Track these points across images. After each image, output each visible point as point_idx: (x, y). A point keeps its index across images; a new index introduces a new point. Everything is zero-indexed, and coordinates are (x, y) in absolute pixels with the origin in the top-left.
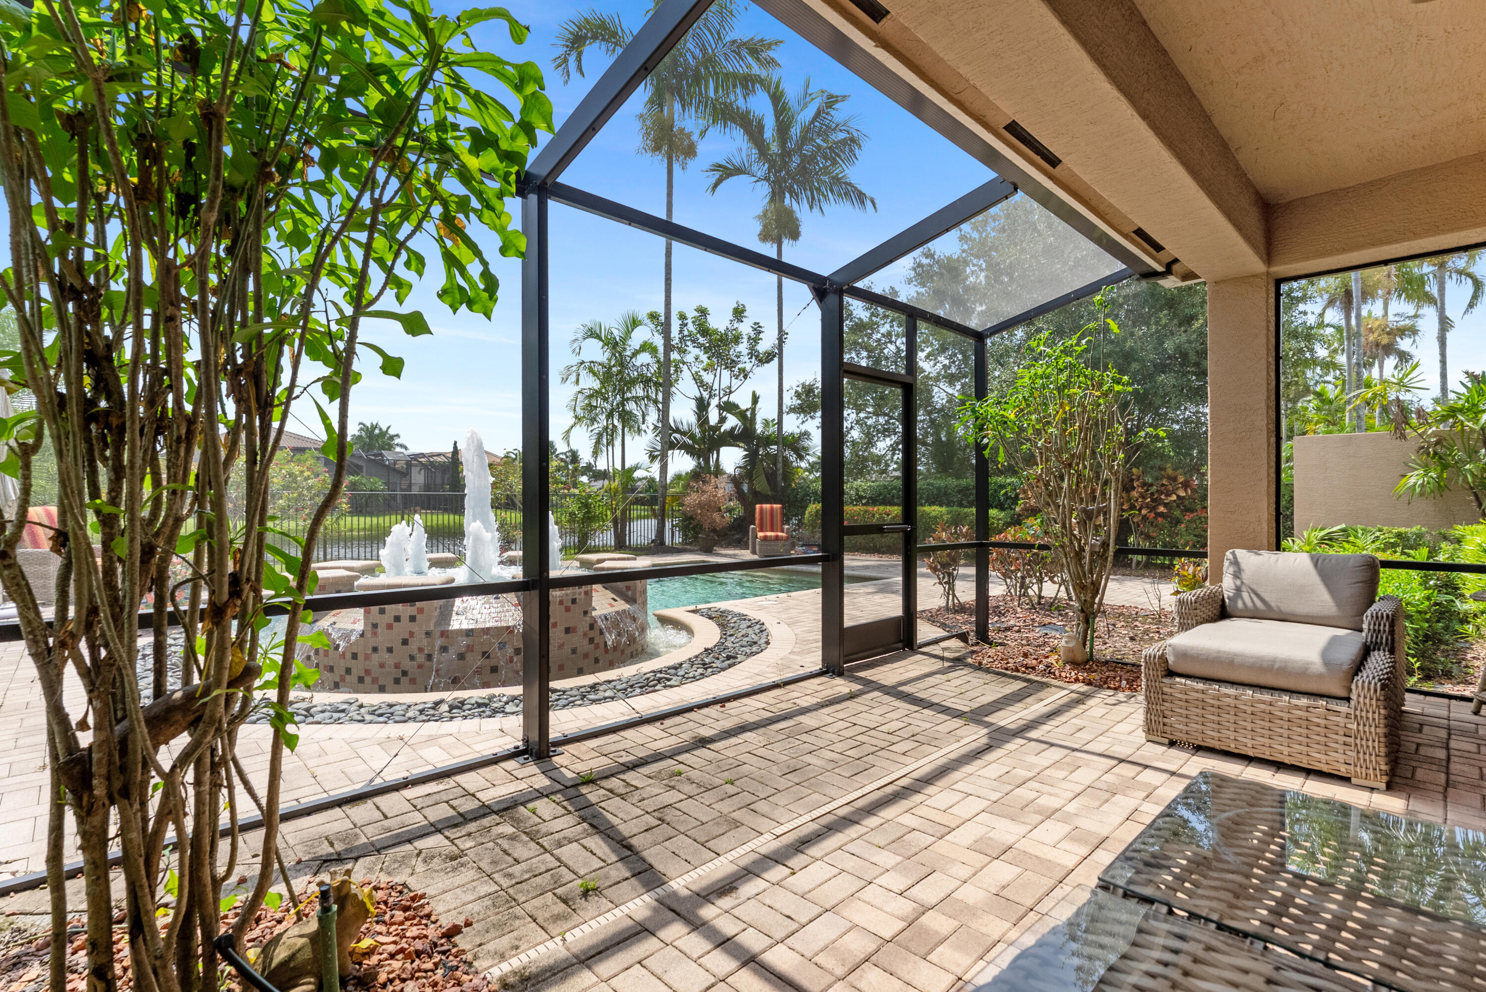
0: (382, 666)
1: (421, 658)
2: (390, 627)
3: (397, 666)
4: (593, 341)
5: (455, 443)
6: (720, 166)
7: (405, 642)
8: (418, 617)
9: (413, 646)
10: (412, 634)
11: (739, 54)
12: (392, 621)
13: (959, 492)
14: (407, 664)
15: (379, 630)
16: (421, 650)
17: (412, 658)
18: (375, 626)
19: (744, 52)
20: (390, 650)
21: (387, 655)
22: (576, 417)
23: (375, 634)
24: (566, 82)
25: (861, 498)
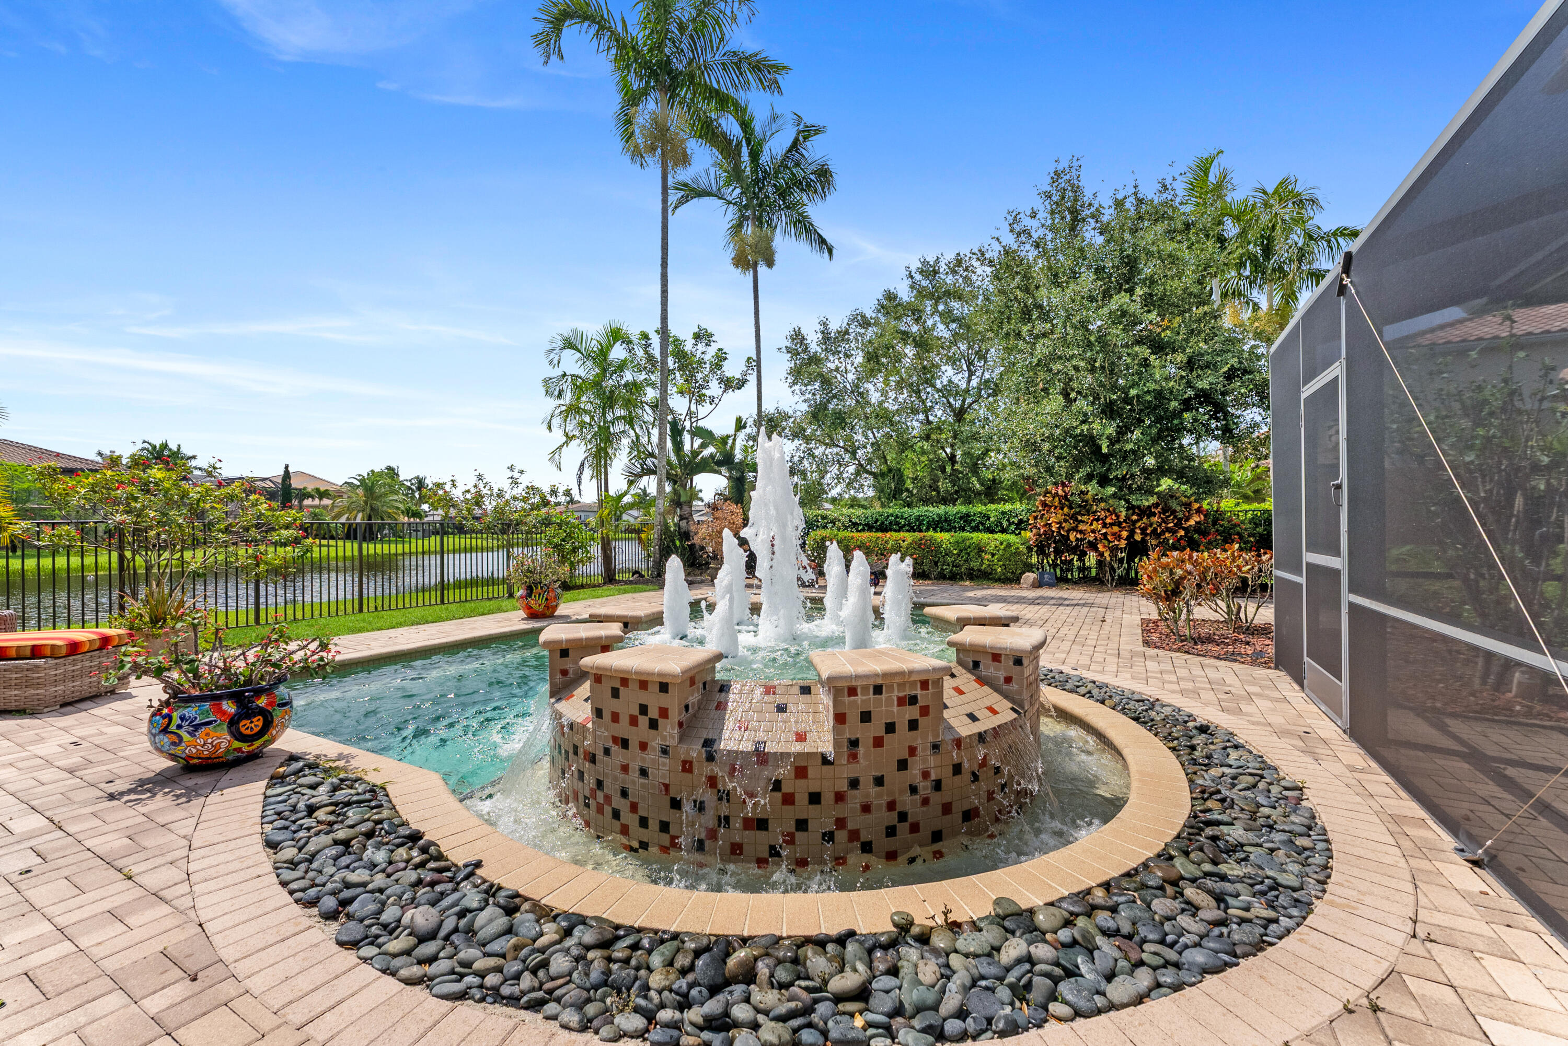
0: (866, 808)
1: (925, 788)
2: (878, 742)
3: (891, 806)
4: (569, 352)
5: (287, 467)
6: (686, 185)
7: (902, 765)
8: (922, 721)
9: (914, 772)
10: (912, 751)
11: (739, 68)
12: (881, 732)
13: (961, 518)
14: (907, 802)
15: (861, 750)
16: (926, 775)
17: (913, 790)
18: (854, 743)
19: (745, 66)
20: (879, 781)
21: (874, 790)
22: (567, 435)
23: (854, 757)
24: (546, 63)
25: (855, 524)
